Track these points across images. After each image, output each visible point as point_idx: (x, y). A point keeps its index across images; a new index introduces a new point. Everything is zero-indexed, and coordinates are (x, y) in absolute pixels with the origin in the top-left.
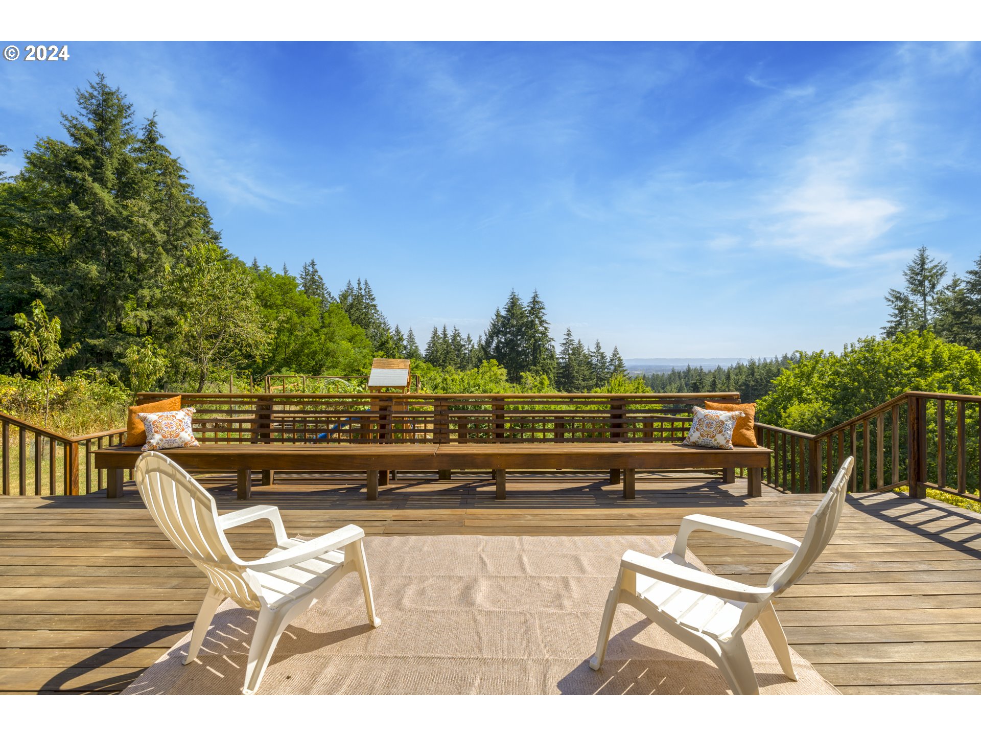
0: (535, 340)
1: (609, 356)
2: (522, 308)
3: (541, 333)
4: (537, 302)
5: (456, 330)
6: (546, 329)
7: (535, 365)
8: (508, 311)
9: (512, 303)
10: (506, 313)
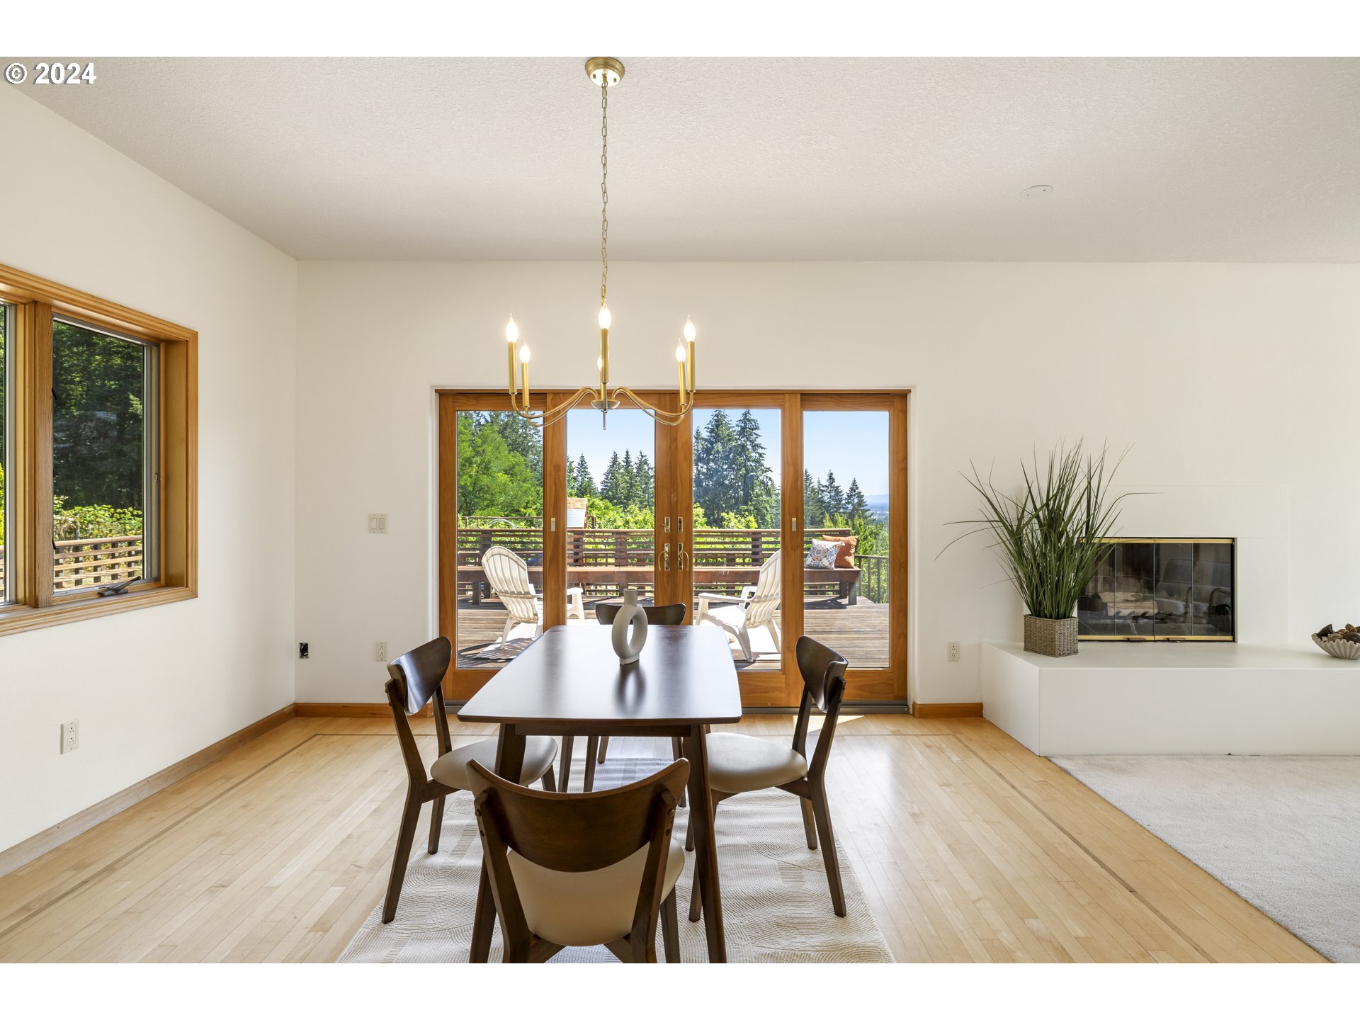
0: (746, 470)
1: (845, 489)
2: (729, 428)
3: (754, 461)
4: (749, 420)
5: (642, 456)
6: (761, 455)
7: (746, 504)
8: (712, 431)
9: (716, 421)
10: (709, 434)
